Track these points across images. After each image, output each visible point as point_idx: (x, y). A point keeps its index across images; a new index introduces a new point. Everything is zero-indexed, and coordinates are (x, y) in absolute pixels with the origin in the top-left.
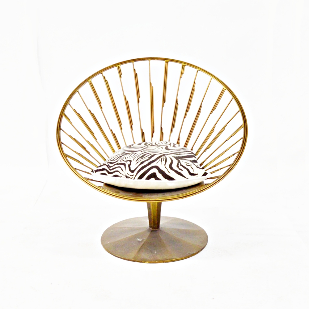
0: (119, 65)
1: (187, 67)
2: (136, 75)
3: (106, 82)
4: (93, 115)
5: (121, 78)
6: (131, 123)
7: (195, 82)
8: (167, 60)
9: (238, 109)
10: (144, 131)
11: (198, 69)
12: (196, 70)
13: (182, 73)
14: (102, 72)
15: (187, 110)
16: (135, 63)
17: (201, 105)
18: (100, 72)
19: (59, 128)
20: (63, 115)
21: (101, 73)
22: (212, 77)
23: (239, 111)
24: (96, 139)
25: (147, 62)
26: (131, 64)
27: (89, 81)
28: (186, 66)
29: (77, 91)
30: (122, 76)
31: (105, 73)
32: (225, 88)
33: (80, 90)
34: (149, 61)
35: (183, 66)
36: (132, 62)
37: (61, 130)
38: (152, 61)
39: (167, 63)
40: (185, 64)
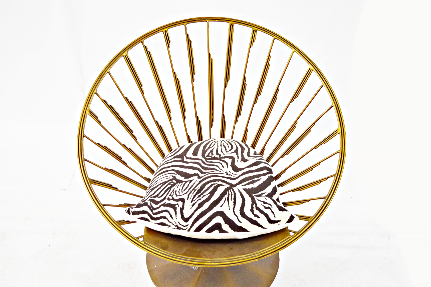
0: (166, 29)
1: (259, 33)
2: (189, 42)
3: (149, 54)
4: (131, 104)
5: (169, 47)
6: (183, 110)
7: (270, 55)
8: (232, 22)
9: (330, 102)
10: (200, 119)
11: (274, 37)
12: (271, 38)
13: (253, 40)
14: (142, 40)
15: (259, 93)
16: (189, 26)
17: (278, 88)
18: (140, 40)
19: (81, 135)
20: (87, 112)
21: (141, 42)
22: (294, 50)
23: (333, 106)
24: (135, 139)
25: (204, 24)
26: (182, 27)
27: (125, 54)
28: (258, 31)
29: (108, 71)
30: (170, 44)
31: (146, 42)
32: (312, 68)
33: (112, 70)
34: (208, 23)
35: (254, 30)
36: (184, 23)
37: (84, 138)
38: (211, 23)
39: (232, 26)
40: (256, 28)
